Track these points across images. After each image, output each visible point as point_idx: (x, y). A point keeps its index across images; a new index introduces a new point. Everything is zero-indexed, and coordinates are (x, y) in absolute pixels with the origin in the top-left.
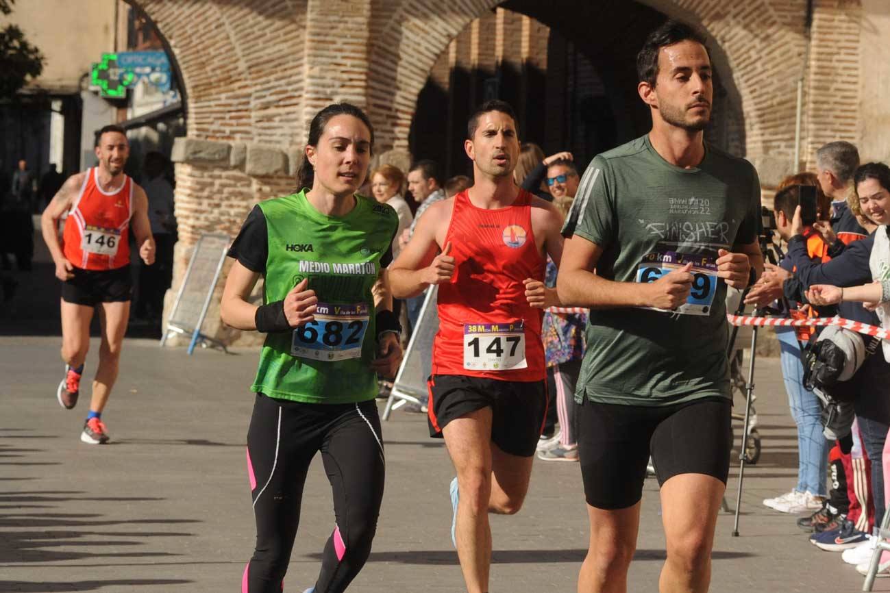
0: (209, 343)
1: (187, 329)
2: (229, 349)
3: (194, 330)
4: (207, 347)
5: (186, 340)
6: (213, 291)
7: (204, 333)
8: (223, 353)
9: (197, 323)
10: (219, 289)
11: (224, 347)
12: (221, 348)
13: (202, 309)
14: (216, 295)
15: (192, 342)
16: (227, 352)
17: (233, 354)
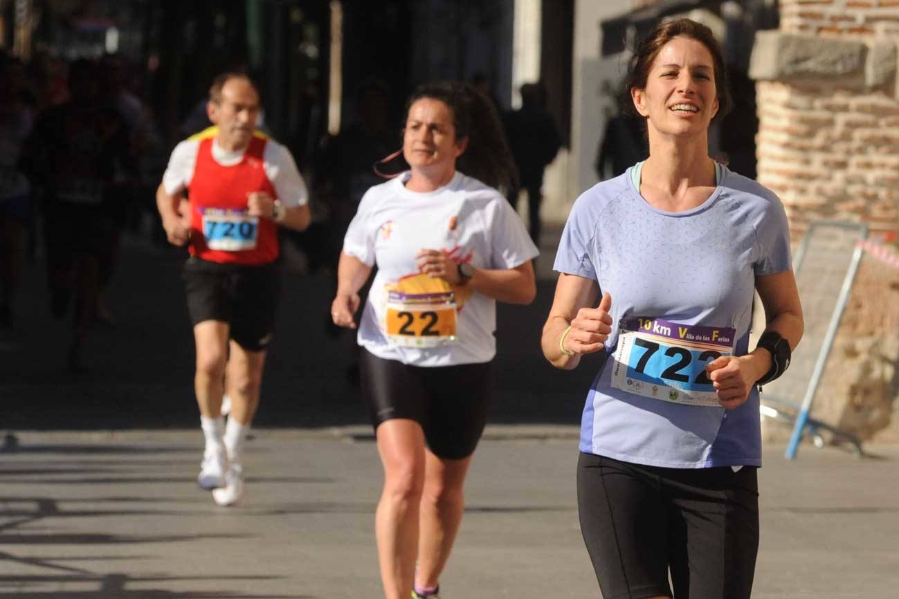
0: (828, 436)
1: (783, 409)
2: (868, 447)
3: (797, 411)
4: (825, 444)
5: (784, 431)
6: (836, 334)
7: (817, 415)
8: (856, 456)
9: (803, 395)
10: (846, 330)
11: (858, 443)
12: (851, 446)
13: (812, 370)
14: (841, 341)
15: (794, 435)
16: (863, 454)
17: (873, 457)
